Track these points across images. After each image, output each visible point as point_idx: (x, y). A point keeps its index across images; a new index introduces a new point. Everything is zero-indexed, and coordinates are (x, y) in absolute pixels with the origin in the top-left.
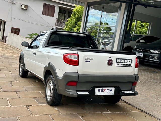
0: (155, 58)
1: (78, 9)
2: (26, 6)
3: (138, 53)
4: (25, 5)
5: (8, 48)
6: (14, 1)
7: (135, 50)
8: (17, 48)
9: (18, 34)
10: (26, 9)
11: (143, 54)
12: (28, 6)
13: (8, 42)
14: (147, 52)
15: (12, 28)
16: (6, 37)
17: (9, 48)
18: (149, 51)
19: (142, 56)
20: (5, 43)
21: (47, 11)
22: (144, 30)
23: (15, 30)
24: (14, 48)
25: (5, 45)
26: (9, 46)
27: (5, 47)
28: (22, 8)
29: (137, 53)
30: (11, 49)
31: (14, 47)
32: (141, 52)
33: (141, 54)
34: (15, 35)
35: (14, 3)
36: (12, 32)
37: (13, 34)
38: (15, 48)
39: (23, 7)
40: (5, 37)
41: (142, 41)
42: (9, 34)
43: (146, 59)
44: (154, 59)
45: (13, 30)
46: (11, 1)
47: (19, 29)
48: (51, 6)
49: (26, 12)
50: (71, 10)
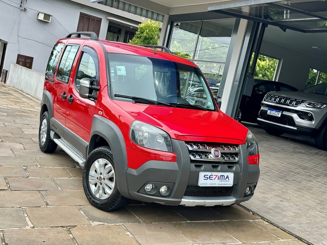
2: (47, 16)
4: (45, 14)
5: (10, 94)
6: (25, 6)
8: (28, 94)
10: (46, 20)
12: (50, 16)
13: (11, 81)
15: (19, 56)
16: (7, 71)
20: (5, 83)
21: (86, 27)
23: (23, 60)
24: (21, 94)
25: (4, 86)
26: (12, 90)
27: (5, 91)
28: (39, 18)
30: (16, 94)
31: (22, 91)
34: (24, 68)
36: (18, 62)
38: (24, 94)
39: (41, 17)
40: (5, 71)
42: (12, 66)
47: (32, 59)
48: (94, 18)
49: (47, 27)
50: (131, 28)
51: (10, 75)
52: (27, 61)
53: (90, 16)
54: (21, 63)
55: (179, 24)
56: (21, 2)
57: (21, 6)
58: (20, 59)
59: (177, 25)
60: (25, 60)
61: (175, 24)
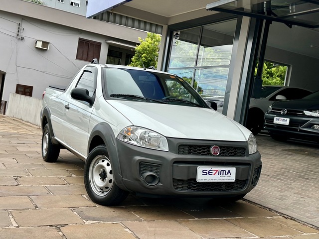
0: (315, 126)
1: (145, 46)
2: (45, 44)
3: (278, 118)
4: (43, 42)
5: (9, 122)
6: (22, 34)
7: (271, 113)
8: (27, 122)
9: (30, 95)
10: (44, 48)
11: (288, 120)
12: (48, 43)
13: (10, 111)
14: (297, 115)
15: (18, 86)
16: (6, 102)
17: (11, 121)
18: (302, 112)
19: (287, 123)
20: (4, 114)
21: (85, 53)
22: (274, 81)
23: (22, 90)
24: (21, 122)
25: (3, 117)
26: (11, 119)
27: (4, 121)
28: (37, 47)
29: (275, 118)
30: (16, 123)
31: (21, 119)
32: (284, 116)
33: (285, 119)
34: (23, 97)
35: (22, 39)
36: (17, 92)
37: (19, 96)
38: (24, 122)
39: (39, 45)
40: (4, 102)
41: (279, 97)
42: (11, 96)
43: (296, 130)
44: (313, 128)
45: (19, 89)
46: (15, 35)
47: (32, 88)
48: (93, 43)
49: (45, 55)
50: (132, 50)
52: (27, 90)
53: (89, 41)
54: (20, 93)
55: (179, 33)
56: (18, 31)
57: (18, 35)
59: (177, 34)
60: (25, 90)
61: (175, 34)
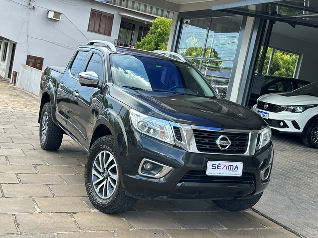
2: (57, 14)
4: (55, 12)
6: (33, 4)
9: (40, 68)
10: (56, 19)
12: (60, 14)
13: (21, 83)
15: (29, 57)
16: (17, 73)
20: (15, 85)
21: (98, 25)
25: (14, 89)
26: (22, 92)
27: (15, 94)
28: (49, 17)
30: (27, 97)
31: (32, 93)
34: (34, 70)
37: (29, 68)
38: (34, 96)
39: (51, 15)
40: (14, 73)
42: (22, 67)
47: (42, 59)
48: (106, 15)
50: (145, 23)
51: (19, 77)
52: (37, 61)
53: (101, 13)
54: (31, 64)
55: (189, 21)
56: (30, 1)
57: (30, 4)
58: (30, 60)
59: (187, 22)
60: (35, 61)
61: (185, 22)
